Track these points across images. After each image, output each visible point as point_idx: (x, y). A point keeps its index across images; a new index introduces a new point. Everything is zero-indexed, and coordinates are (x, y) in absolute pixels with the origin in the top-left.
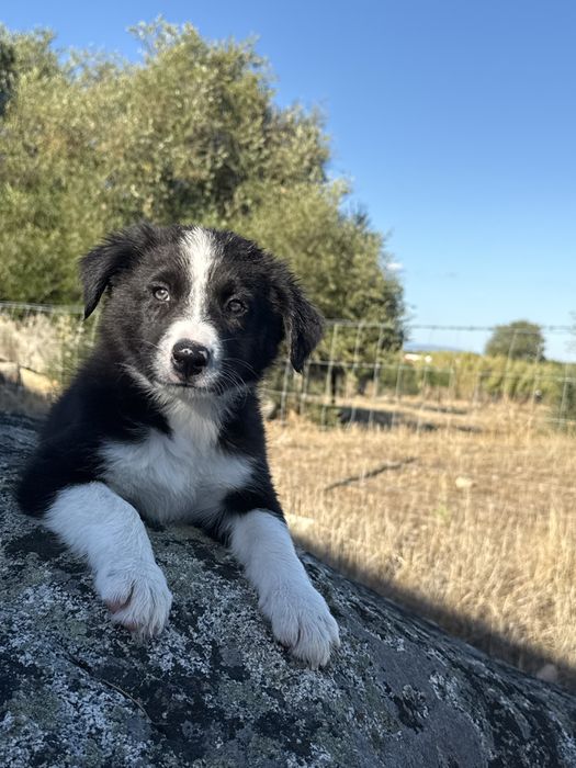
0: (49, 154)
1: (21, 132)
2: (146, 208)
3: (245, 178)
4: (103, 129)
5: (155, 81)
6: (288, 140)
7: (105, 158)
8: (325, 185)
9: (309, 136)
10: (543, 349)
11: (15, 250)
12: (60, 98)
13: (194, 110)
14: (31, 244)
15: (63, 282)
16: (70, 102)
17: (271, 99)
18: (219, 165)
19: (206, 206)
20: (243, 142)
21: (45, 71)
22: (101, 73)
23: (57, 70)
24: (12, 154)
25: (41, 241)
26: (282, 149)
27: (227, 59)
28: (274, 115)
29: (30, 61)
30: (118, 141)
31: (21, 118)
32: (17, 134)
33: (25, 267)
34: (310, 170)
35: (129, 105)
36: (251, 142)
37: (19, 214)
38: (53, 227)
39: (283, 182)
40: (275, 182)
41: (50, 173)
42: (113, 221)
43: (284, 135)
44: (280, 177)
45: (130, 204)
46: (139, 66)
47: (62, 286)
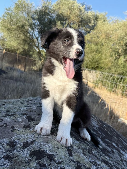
0: (102, 38)
1: (97, 33)
2: (120, 51)
4: (114, 33)
7: (113, 40)
11: (91, 57)
12: (106, 26)
14: (94, 56)
15: (99, 65)
16: (108, 27)
21: (104, 21)
22: (116, 22)
23: (106, 21)
24: (94, 38)
25: (96, 55)
29: (101, 18)
30: (116, 36)
31: (97, 30)
32: (96, 33)
33: (92, 61)
35: (120, 29)
37: (93, 50)
38: (99, 53)
41: (101, 42)
42: (112, 53)
45: (117, 50)
46: (124, 20)
47: (99, 66)
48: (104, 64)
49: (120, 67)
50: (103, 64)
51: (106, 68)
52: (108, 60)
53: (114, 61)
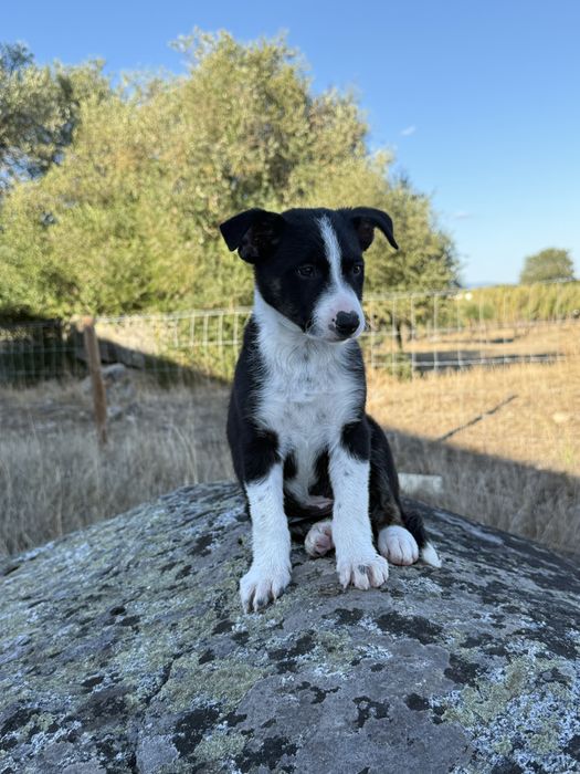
0: (118, 172)
1: (90, 155)
2: (213, 206)
3: (297, 163)
4: (163, 140)
5: (203, 89)
6: (330, 122)
7: (169, 166)
8: (368, 158)
9: (349, 115)
10: (573, 271)
11: (104, 263)
12: (120, 118)
13: (242, 109)
14: (116, 254)
15: (150, 284)
16: (129, 121)
17: (309, 86)
18: (272, 155)
19: (265, 195)
20: (290, 130)
21: (102, 96)
22: (152, 90)
23: (111, 93)
24: (86, 176)
25: (125, 250)
26: (326, 131)
27: (264, 56)
28: (314, 101)
29: (87, 89)
30: (178, 149)
31: (88, 143)
32: (87, 158)
33: (114, 276)
34: (354, 146)
35: (181, 115)
36: (297, 130)
37: (101, 230)
38: (133, 236)
39: (330, 162)
40: (324, 162)
41: (122, 189)
42: (184, 224)
43: (326, 118)
44: (328, 158)
45: (198, 204)
46: (185, 78)
47: (149, 288)
48: (169, 277)
49: (236, 270)
50: (165, 278)
51: (182, 290)
52: (176, 255)
53: (203, 255)
